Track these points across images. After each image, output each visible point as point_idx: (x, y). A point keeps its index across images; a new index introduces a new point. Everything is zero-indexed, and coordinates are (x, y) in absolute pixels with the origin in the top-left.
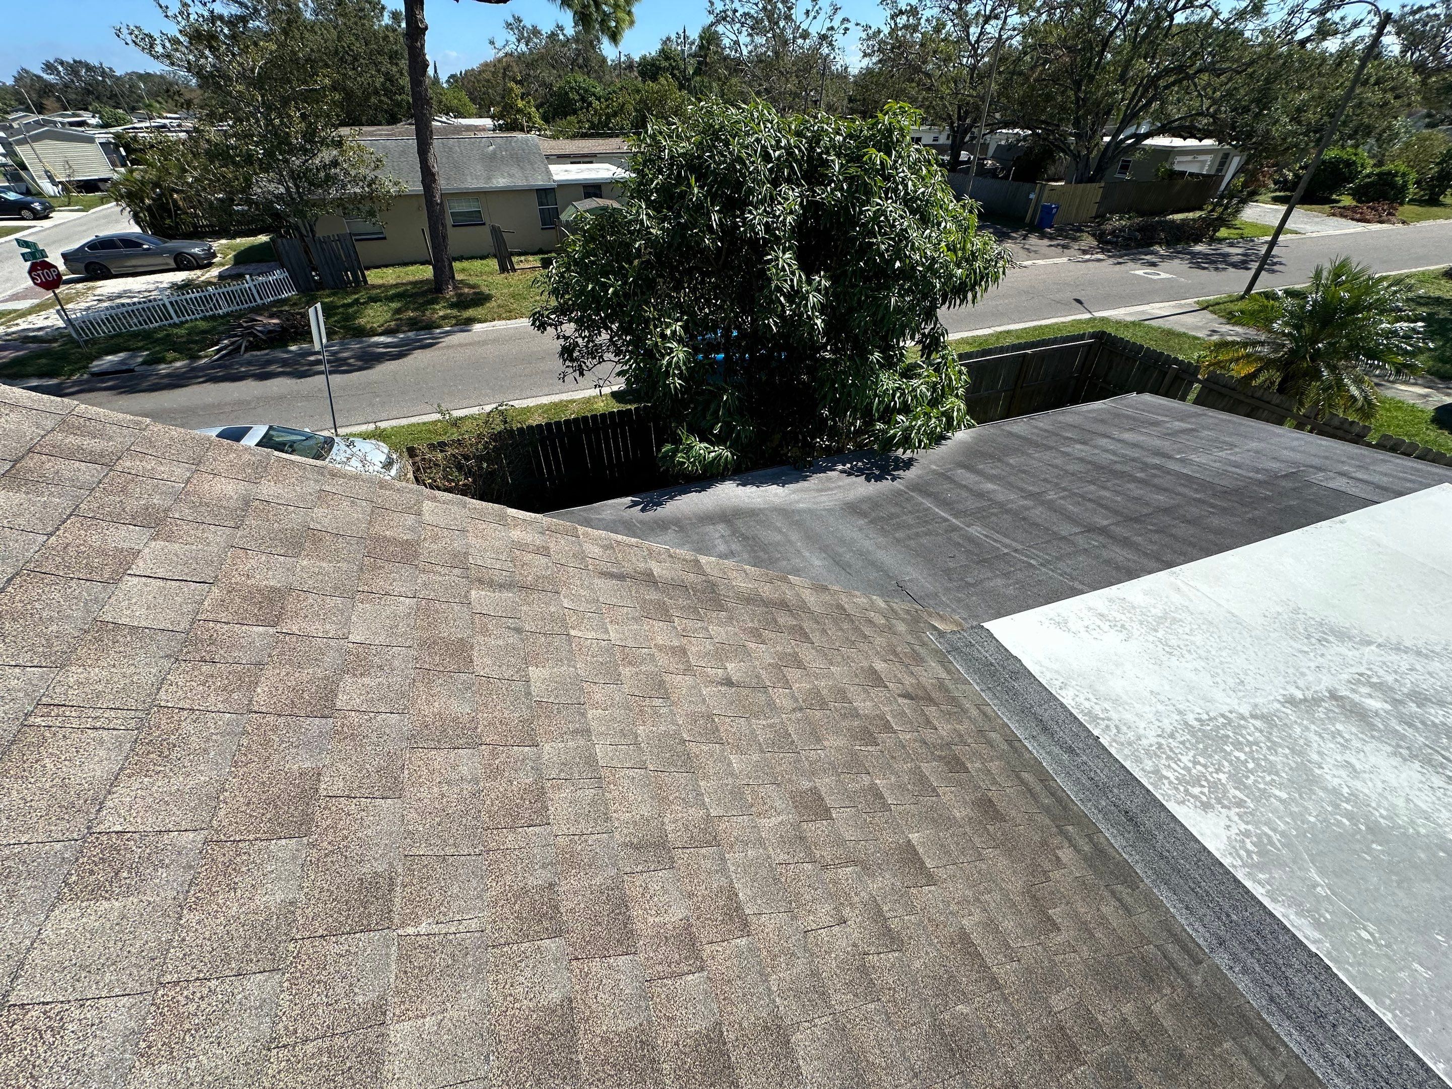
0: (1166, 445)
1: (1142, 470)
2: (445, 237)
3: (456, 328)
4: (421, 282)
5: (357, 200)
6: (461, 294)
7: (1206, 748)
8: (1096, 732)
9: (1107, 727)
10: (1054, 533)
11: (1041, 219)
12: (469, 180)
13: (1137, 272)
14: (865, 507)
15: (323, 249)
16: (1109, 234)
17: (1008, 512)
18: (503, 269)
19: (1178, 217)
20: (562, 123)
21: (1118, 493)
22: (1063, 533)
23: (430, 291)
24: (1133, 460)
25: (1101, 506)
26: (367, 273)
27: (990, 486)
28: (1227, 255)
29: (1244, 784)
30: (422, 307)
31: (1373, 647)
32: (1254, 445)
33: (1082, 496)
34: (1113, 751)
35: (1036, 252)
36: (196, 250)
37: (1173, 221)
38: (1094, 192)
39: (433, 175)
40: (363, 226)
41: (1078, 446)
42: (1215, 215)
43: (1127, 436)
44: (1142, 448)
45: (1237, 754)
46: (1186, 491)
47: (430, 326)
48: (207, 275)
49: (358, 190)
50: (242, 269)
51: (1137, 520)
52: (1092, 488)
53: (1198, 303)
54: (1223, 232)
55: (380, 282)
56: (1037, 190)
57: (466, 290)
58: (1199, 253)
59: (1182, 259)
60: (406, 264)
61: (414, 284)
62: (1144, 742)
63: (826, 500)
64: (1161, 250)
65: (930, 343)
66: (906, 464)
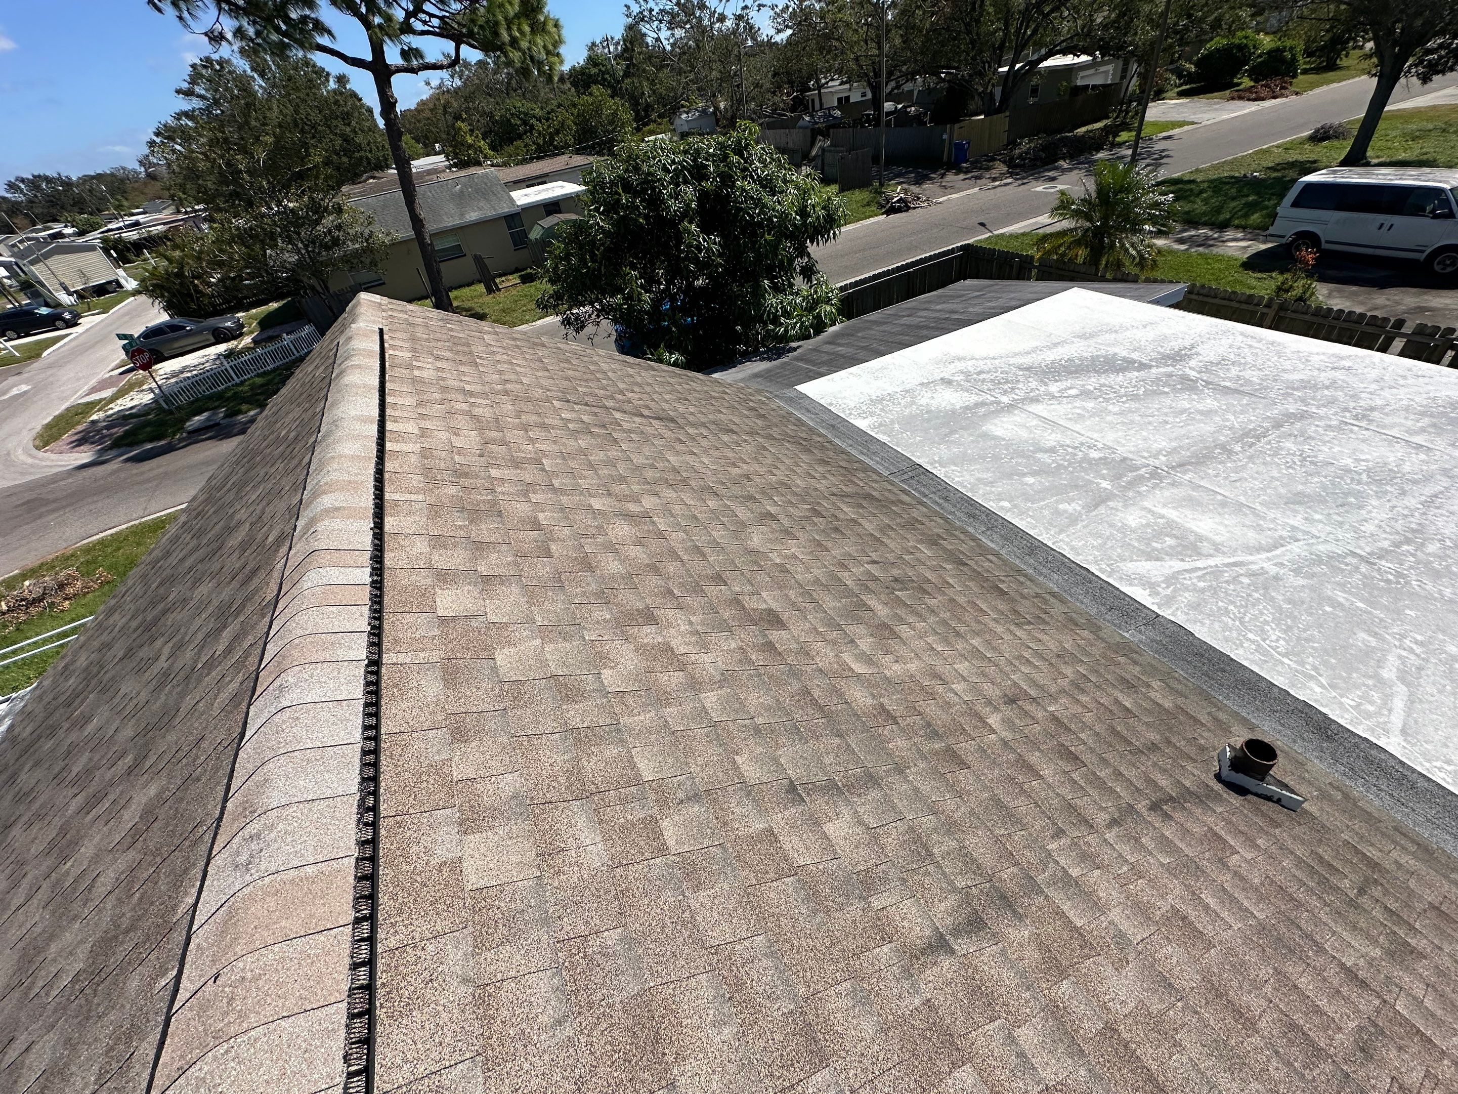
1: (935, 322)
2: (439, 272)
11: (956, 156)
12: (446, 219)
13: (1036, 189)
16: (1018, 158)
17: (844, 357)
18: (490, 291)
19: (1083, 130)
20: (511, 149)
21: (913, 336)
24: (934, 318)
27: (840, 349)
28: (1123, 157)
29: (885, 410)
31: (973, 360)
33: (892, 342)
34: (835, 411)
35: (951, 187)
36: (229, 324)
37: (1075, 135)
38: (1002, 122)
39: (421, 220)
41: (906, 318)
42: (1119, 121)
44: (944, 311)
48: (243, 343)
49: (357, 246)
50: (271, 333)
52: (900, 337)
54: (1123, 136)
56: (949, 130)
58: (1098, 160)
59: (1081, 169)
63: (741, 375)
64: (1064, 164)
65: (808, 272)
66: (795, 349)
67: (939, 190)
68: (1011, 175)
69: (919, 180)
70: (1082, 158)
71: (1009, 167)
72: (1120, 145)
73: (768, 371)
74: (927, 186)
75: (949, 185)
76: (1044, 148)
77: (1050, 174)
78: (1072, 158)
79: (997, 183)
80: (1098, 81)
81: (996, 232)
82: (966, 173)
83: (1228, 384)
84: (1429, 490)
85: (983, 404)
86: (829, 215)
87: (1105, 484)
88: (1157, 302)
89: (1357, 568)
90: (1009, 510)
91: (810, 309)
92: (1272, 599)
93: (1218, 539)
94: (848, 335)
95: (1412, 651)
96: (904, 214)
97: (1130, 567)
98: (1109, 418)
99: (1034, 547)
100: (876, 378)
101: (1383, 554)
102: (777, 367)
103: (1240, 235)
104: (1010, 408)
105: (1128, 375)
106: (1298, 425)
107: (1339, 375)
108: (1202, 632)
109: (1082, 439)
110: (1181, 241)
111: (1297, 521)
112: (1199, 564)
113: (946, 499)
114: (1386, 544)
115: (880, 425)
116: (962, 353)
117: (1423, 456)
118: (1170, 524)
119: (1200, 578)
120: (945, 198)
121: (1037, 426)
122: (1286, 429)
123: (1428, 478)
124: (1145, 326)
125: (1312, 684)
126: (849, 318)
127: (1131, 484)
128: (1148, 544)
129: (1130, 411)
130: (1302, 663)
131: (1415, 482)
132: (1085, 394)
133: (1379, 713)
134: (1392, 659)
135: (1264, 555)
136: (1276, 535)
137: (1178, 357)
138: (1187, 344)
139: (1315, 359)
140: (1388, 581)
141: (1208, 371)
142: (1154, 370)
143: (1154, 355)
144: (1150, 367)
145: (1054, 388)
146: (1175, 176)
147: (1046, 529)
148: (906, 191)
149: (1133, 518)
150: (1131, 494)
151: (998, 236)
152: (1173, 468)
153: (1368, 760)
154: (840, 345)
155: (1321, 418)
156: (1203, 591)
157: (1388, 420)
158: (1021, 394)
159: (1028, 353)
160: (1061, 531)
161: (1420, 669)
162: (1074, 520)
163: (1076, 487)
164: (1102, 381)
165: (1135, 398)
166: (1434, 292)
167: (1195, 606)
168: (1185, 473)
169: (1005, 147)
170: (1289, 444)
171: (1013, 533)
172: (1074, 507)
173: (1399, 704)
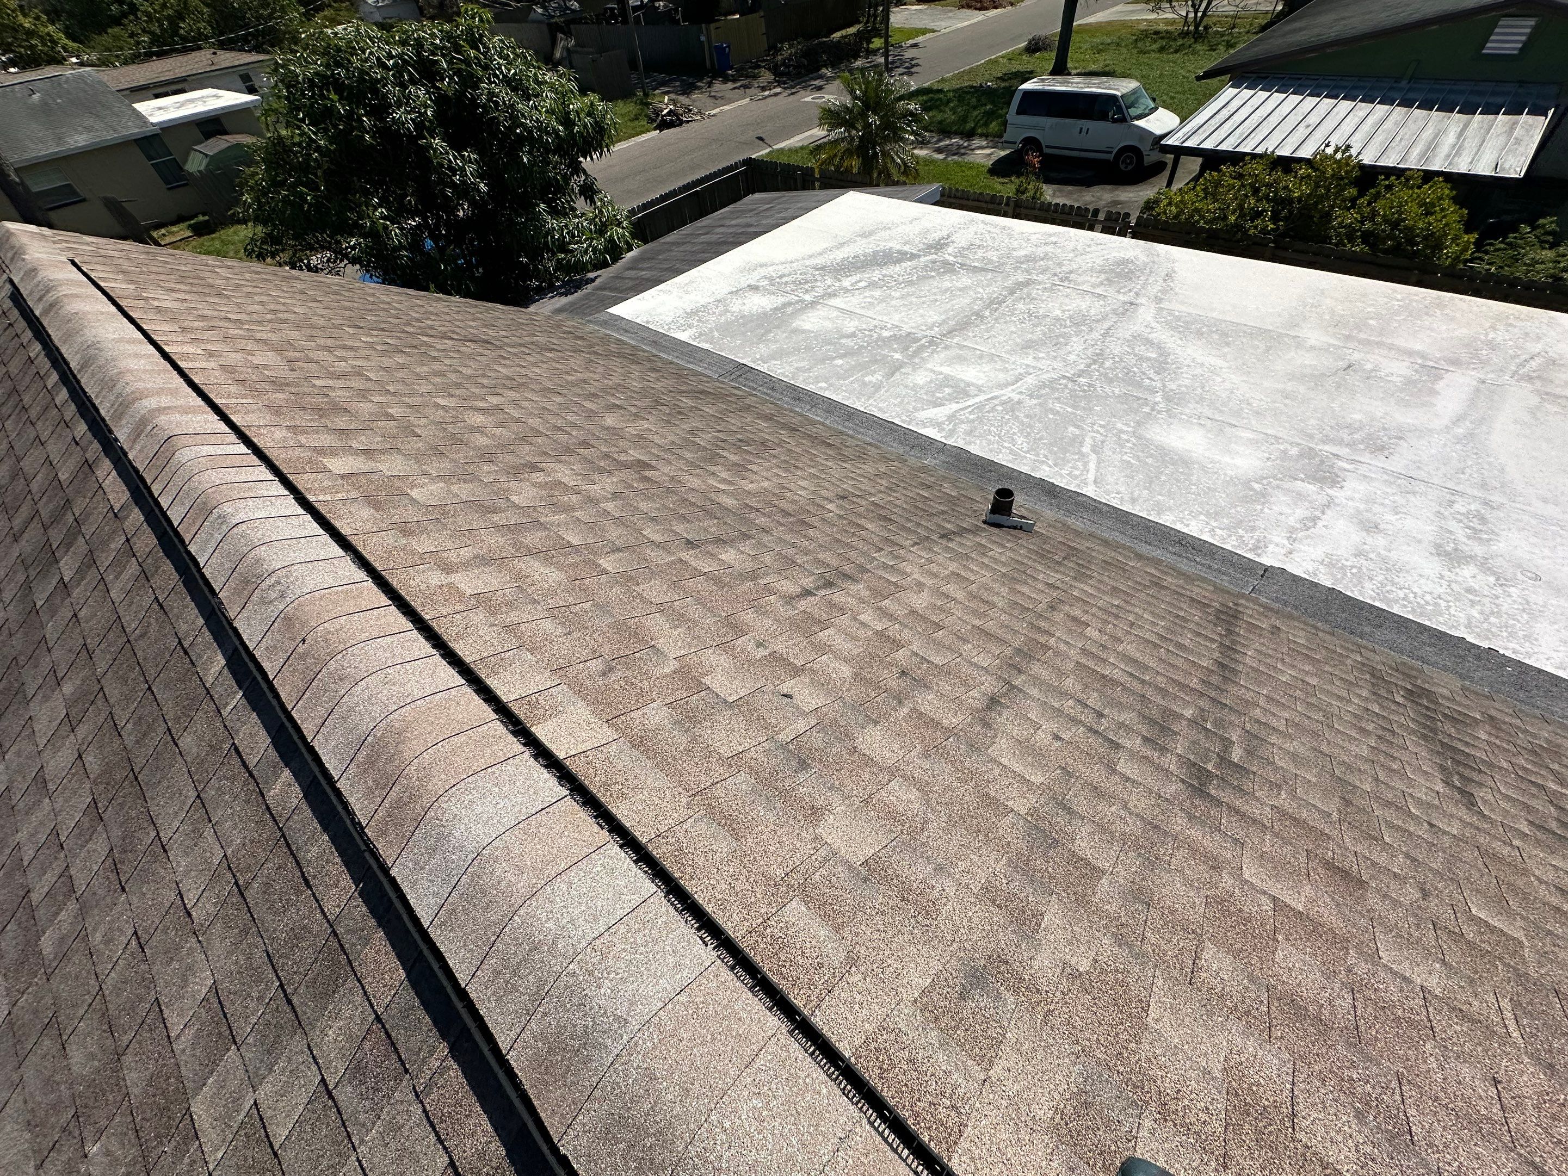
7: (691, 316)
8: (648, 326)
9: (652, 322)
11: (719, 61)
12: (33, 146)
13: (805, 99)
14: (564, 308)
16: (782, 65)
19: (837, 35)
20: (105, 41)
28: (879, 65)
29: (702, 321)
31: (772, 266)
34: (653, 327)
35: (721, 98)
37: (832, 41)
38: (758, 23)
41: (701, 236)
42: (868, 26)
43: (733, 222)
45: (702, 314)
54: (876, 43)
56: (705, 31)
58: (856, 68)
62: (667, 322)
64: (827, 72)
65: (589, 191)
66: (593, 280)
67: (710, 101)
68: (779, 83)
69: (687, 89)
70: (843, 66)
71: (774, 75)
72: (875, 52)
73: (572, 304)
74: (696, 96)
75: (719, 95)
76: (806, 54)
77: (816, 83)
78: (833, 67)
79: (767, 93)
81: (775, 147)
82: (734, 81)
83: (976, 264)
84: (1106, 325)
85: (790, 304)
86: (596, 122)
87: (897, 356)
88: (920, 201)
89: (1066, 386)
90: (826, 389)
91: (601, 231)
92: (1017, 417)
93: (980, 383)
94: (649, 259)
95: (1098, 432)
96: (677, 129)
97: (922, 415)
98: (894, 302)
99: (850, 414)
100: (687, 292)
101: (1081, 374)
103: (984, 143)
104: (813, 304)
105: (904, 265)
106: (1025, 290)
107: (1049, 249)
108: (975, 449)
109: (875, 322)
110: (939, 151)
111: (1029, 360)
112: (969, 403)
113: (773, 389)
114: (1082, 367)
115: (701, 335)
116: (763, 260)
117: (1102, 302)
118: (947, 378)
119: (970, 413)
120: (717, 110)
121: (837, 317)
122: (1018, 294)
123: (1105, 317)
124: (911, 222)
125: (1044, 467)
126: (646, 242)
127: (917, 353)
128: (933, 396)
129: (908, 295)
130: (1038, 455)
131: (1098, 321)
132: (872, 285)
133: (1082, 474)
134: (1088, 441)
135: (1010, 388)
136: (1017, 373)
137: (939, 246)
138: (945, 233)
139: (1033, 238)
140: (1084, 391)
141: (962, 256)
142: (922, 259)
143: (921, 246)
144: (919, 256)
145: (846, 283)
146: (926, 85)
147: (858, 398)
148: (674, 102)
149: (921, 378)
150: (917, 360)
151: (778, 150)
152: (944, 335)
153: (1077, 504)
154: (642, 269)
155: (1040, 283)
156: (973, 421)
157: (1080, 279)
158: (820, 291)
159: (821, 254)
160: (869, 398)
161: (1103, 442)
162: (877, 387)
163: (876, 361)
164: (884, 272)
165: (911, 283)
166: (1122, 188)
167: (970, 433)
168: (953, 338)
169: (767, 52)
170: (1020, 306)
171: (832, 407)
172: (877, 377)
173: (1092, 466)
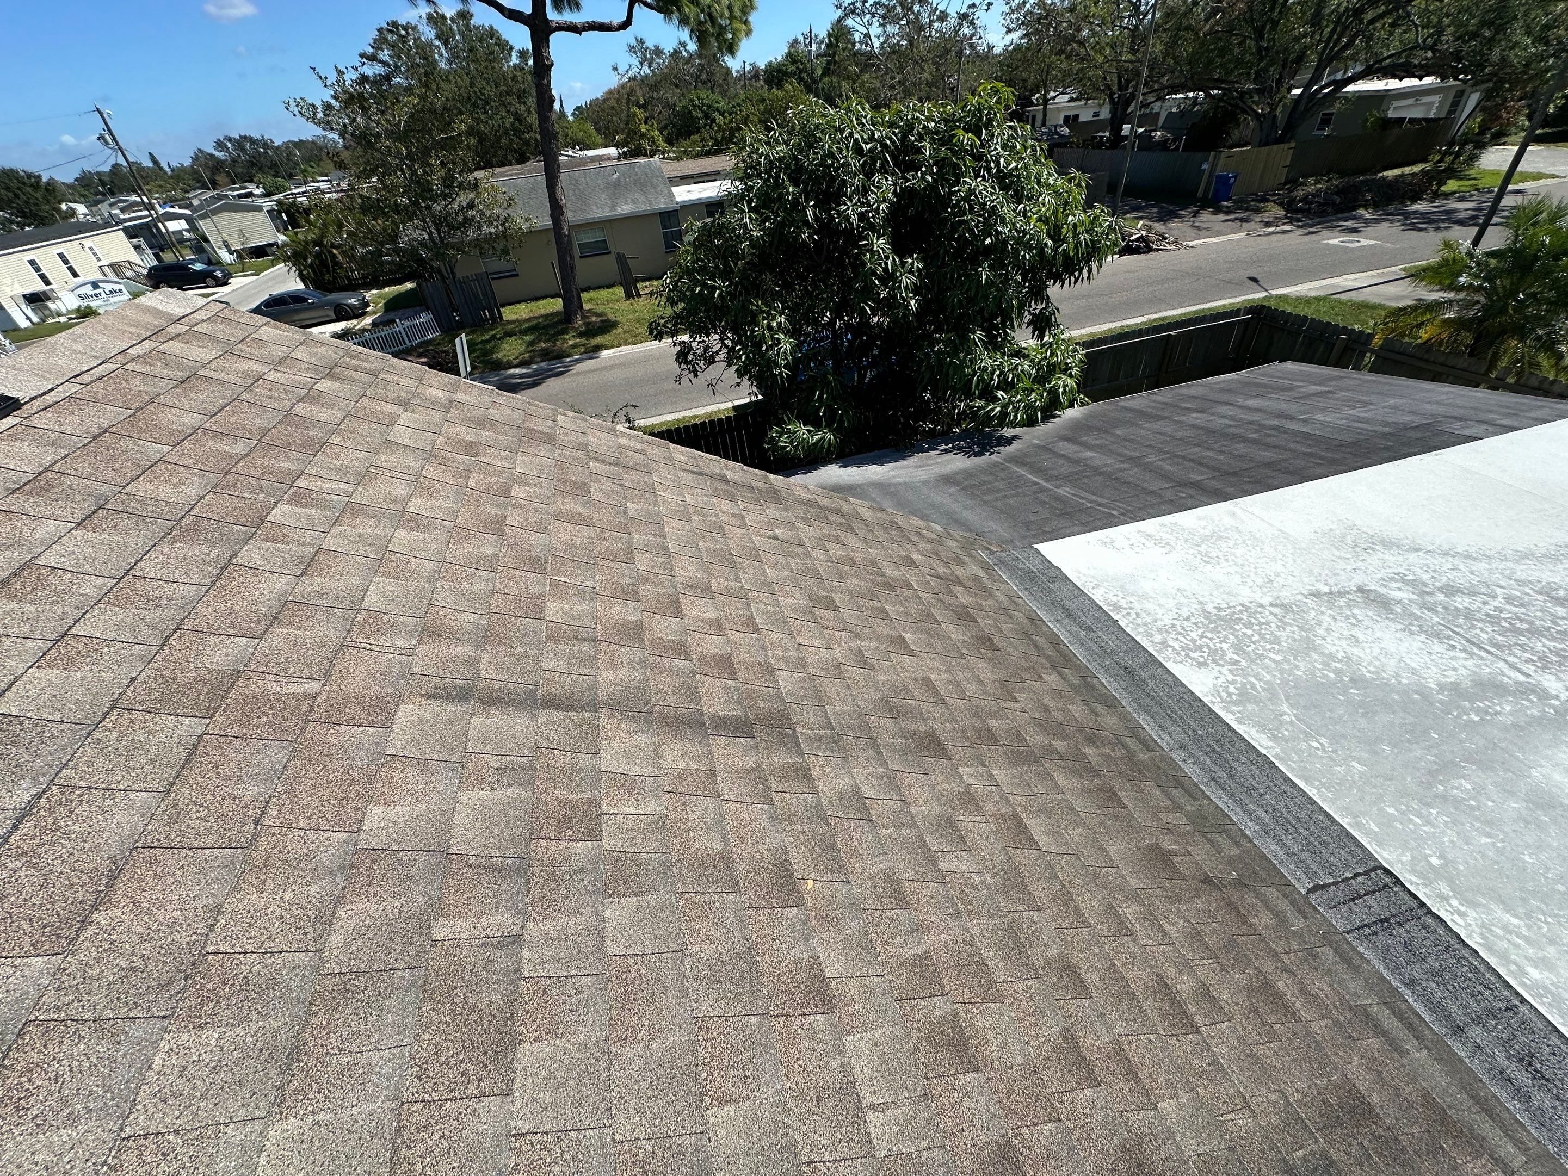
0: (1293, 408)
1: (1256, 431)
2: (573, 268)
3: (584, 356)
4: (552, 314)
5: (491, 239)
6: (590, 323)
7: (1216, 627)
8: (1115, 618)
9: (1128, 614)
10: (1144, 489)
11: (1216, 191)
12: (594, 208)
13: (1330, 242)
14: (959, 477)
15: (463, 290)
16: (1300, 201)
17: (1101, 474)
18: (629, 296)
19: (1391, 173)
20: (685, 143)
21: (1222, 452)
22: (1153, 488)
23: (560, 322)
24: (1251, 423)
25: (1201, 464)
26: (502, 310)
27: (1089, 454)
28: (1455, 211)
29: (1244, 652)
30: (553, 338)
31: (1421, 554)
32: (1392, 402)
33: (1184, 458)
34: (1128, 630)
35: (1208, 229)
36: (352, 301)
37: (1384, 178)
38: (1283, 154)
39: (561, 207)
40: (497, 264)
41: (1194, 415)
42: (1443, 166)
43: (1251, 403)
44: (1265, 412)
45: (1245, 630)
46: (1298, 447)
47: (561, 356)
48: (363, 324)
49: (493, 230)
50: (391, 316)
51: (1235, 474)
52: (1197, 449)
53: (1404, 270)
54: (1452, 185)
55: (514, 317)
56: (1211, 159)
57: (594, 319)
58: (1416, 212)
59: (1392, 221)
60: (537, 299)
61: (546, 316)
62: (1159, 623)
63: (922, 474)
64: (1366, 213)
66: (1009, 441)
67: (1191, 232)
68: (1291, 223)
69: (1166, 217)
70: (1391, 209)
71: (1287, 211)
72: (1447, 195)
73: (968, 474)
74: (1174, 224)
75: (1204, 225)
76: (1339, 192)
77: (1348, 224)
78: (1376, 206)
79: (1271, 229)
80: (1417, 113)
81: (1274, 292)
82: (1228, 212)
91: (1042, 380)
94: (1099, 430)
96: (1142, 256)
102: (983, 470)
120: (1199, 242)
126: (1096, 399)
148: (1149, 229)
151: (1279, 297)
154: (1087, 446)
159: (1554, 558)
169: (1281, 186)
